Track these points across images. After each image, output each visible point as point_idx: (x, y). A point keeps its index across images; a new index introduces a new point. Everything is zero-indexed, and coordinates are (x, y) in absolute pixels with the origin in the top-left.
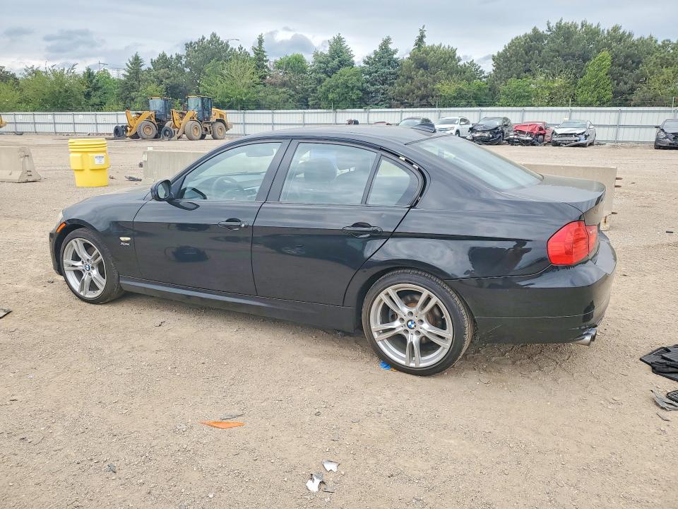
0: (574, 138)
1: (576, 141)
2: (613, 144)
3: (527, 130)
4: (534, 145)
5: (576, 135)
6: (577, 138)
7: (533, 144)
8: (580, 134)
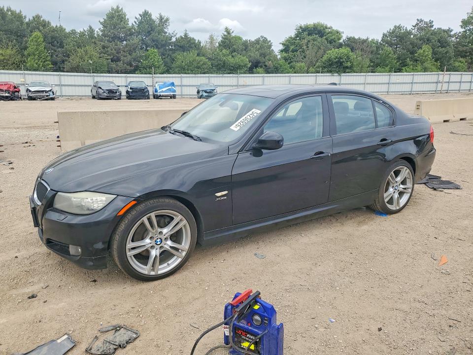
0: (44, 94)
1: (47, 96)
2: (67, 97)
3: (5, 88)
4: (14, 100)
5: (46, 92)
6: (48, 94)
7: (12, 99)
8: (48, 91)
